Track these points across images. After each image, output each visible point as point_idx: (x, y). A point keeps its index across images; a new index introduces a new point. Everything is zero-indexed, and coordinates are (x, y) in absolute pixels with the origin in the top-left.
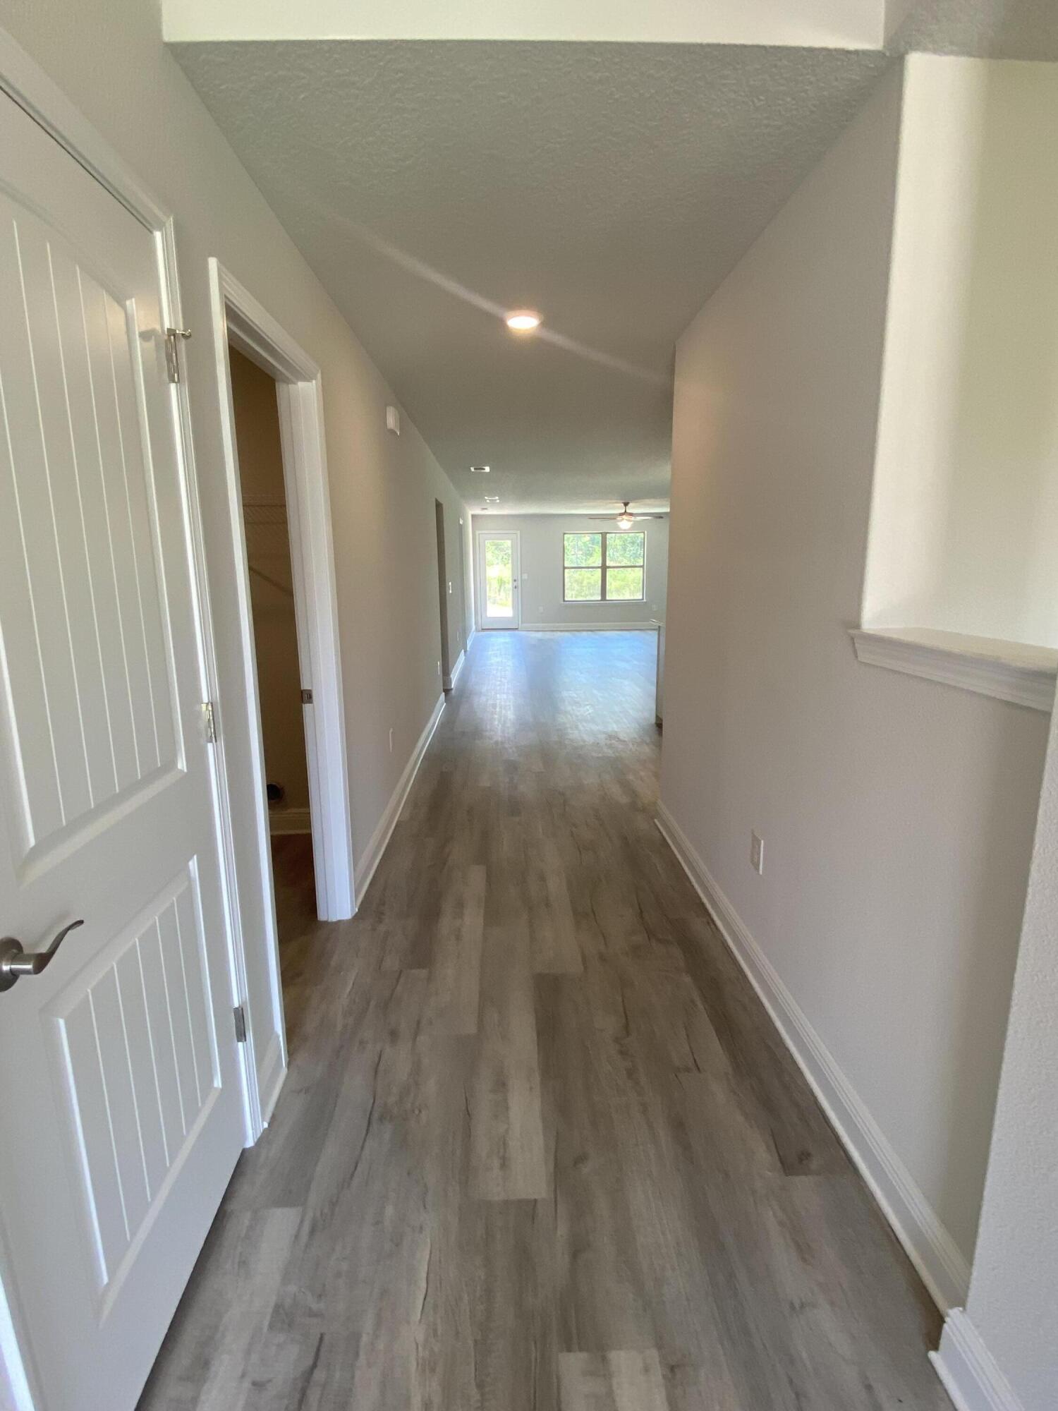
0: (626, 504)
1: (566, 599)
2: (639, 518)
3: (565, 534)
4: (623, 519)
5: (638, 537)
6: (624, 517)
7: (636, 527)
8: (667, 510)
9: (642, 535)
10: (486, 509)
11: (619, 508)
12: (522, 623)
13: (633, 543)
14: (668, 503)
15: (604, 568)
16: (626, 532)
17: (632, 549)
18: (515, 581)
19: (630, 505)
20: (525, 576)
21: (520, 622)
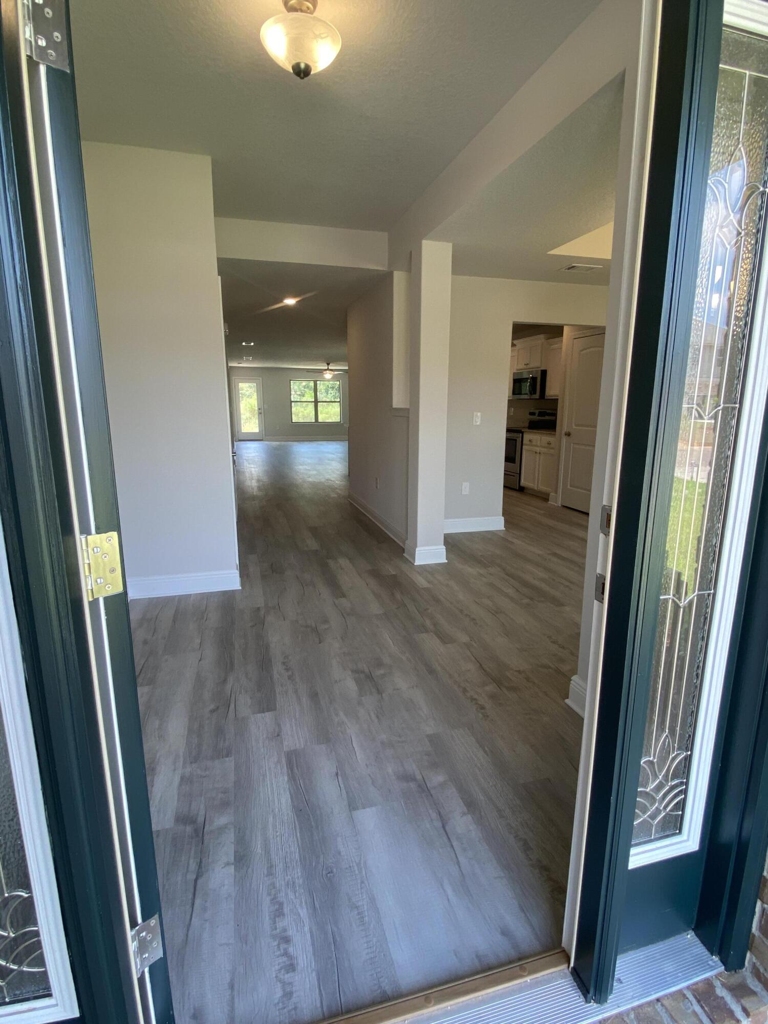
0: (328, 364)
1: (293, 421)
2: (336, 373)
3: (290, 380)
4: (327, 373)
5: (336, 384)
6: (328, 371)
7: (335, 378)
8: (347, 368)
9: (338, 383)
10: (241, 363)
11: (324, 366)
12: (265, 436)
13: (333, 388)
14: (347, 364)
15: (316, 402)
16: (329, 381)
17: (332, 392)
18: (260, 409)
19: (331, 364)
20: (266, 407)
21: (264, 436)
